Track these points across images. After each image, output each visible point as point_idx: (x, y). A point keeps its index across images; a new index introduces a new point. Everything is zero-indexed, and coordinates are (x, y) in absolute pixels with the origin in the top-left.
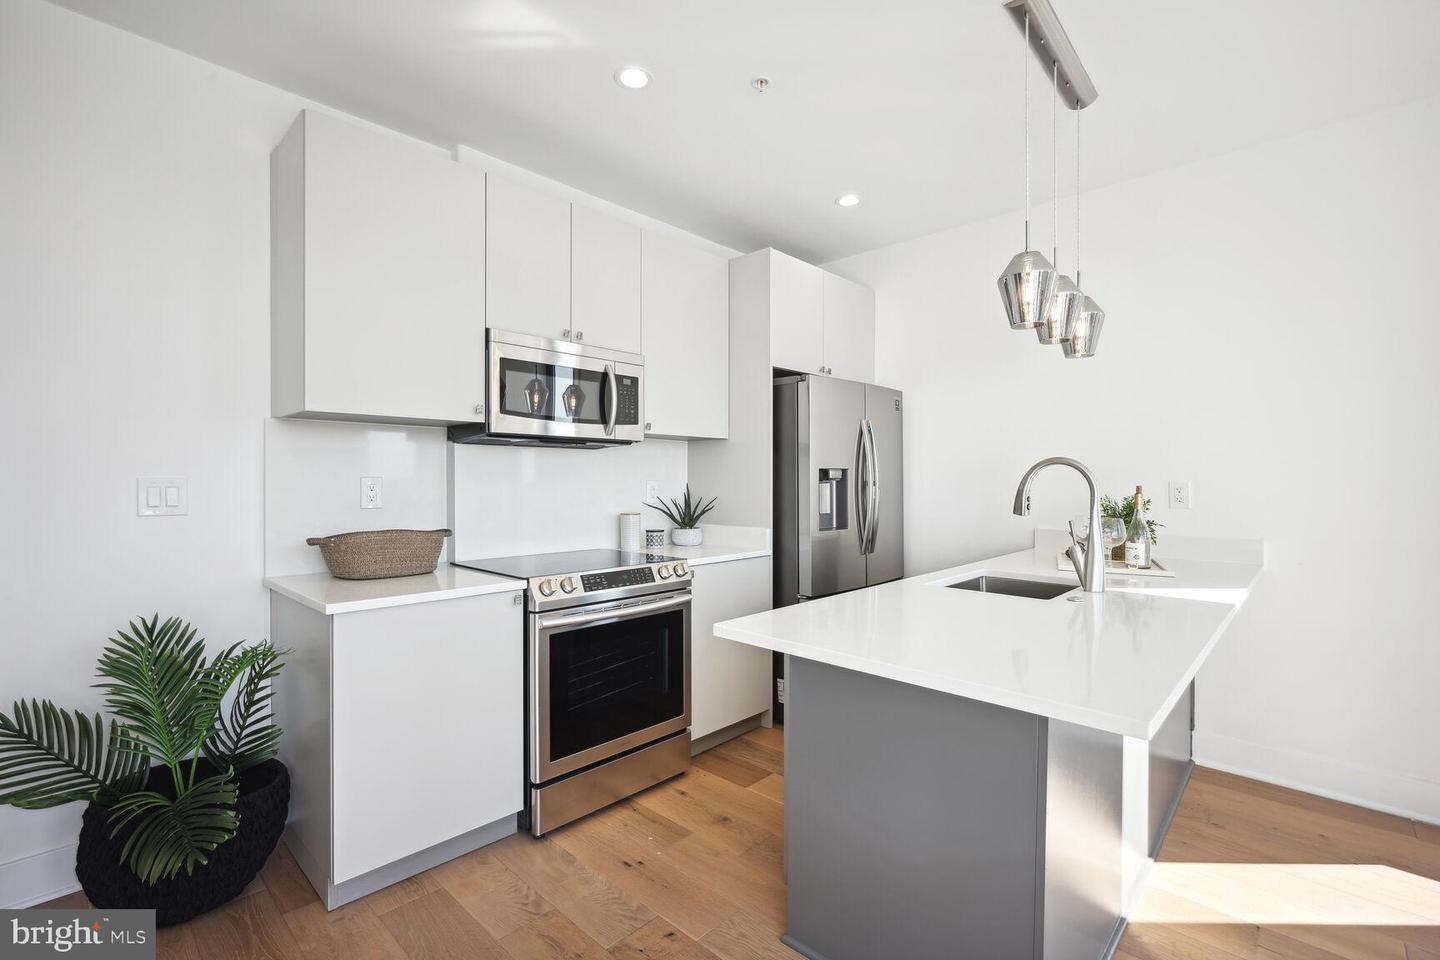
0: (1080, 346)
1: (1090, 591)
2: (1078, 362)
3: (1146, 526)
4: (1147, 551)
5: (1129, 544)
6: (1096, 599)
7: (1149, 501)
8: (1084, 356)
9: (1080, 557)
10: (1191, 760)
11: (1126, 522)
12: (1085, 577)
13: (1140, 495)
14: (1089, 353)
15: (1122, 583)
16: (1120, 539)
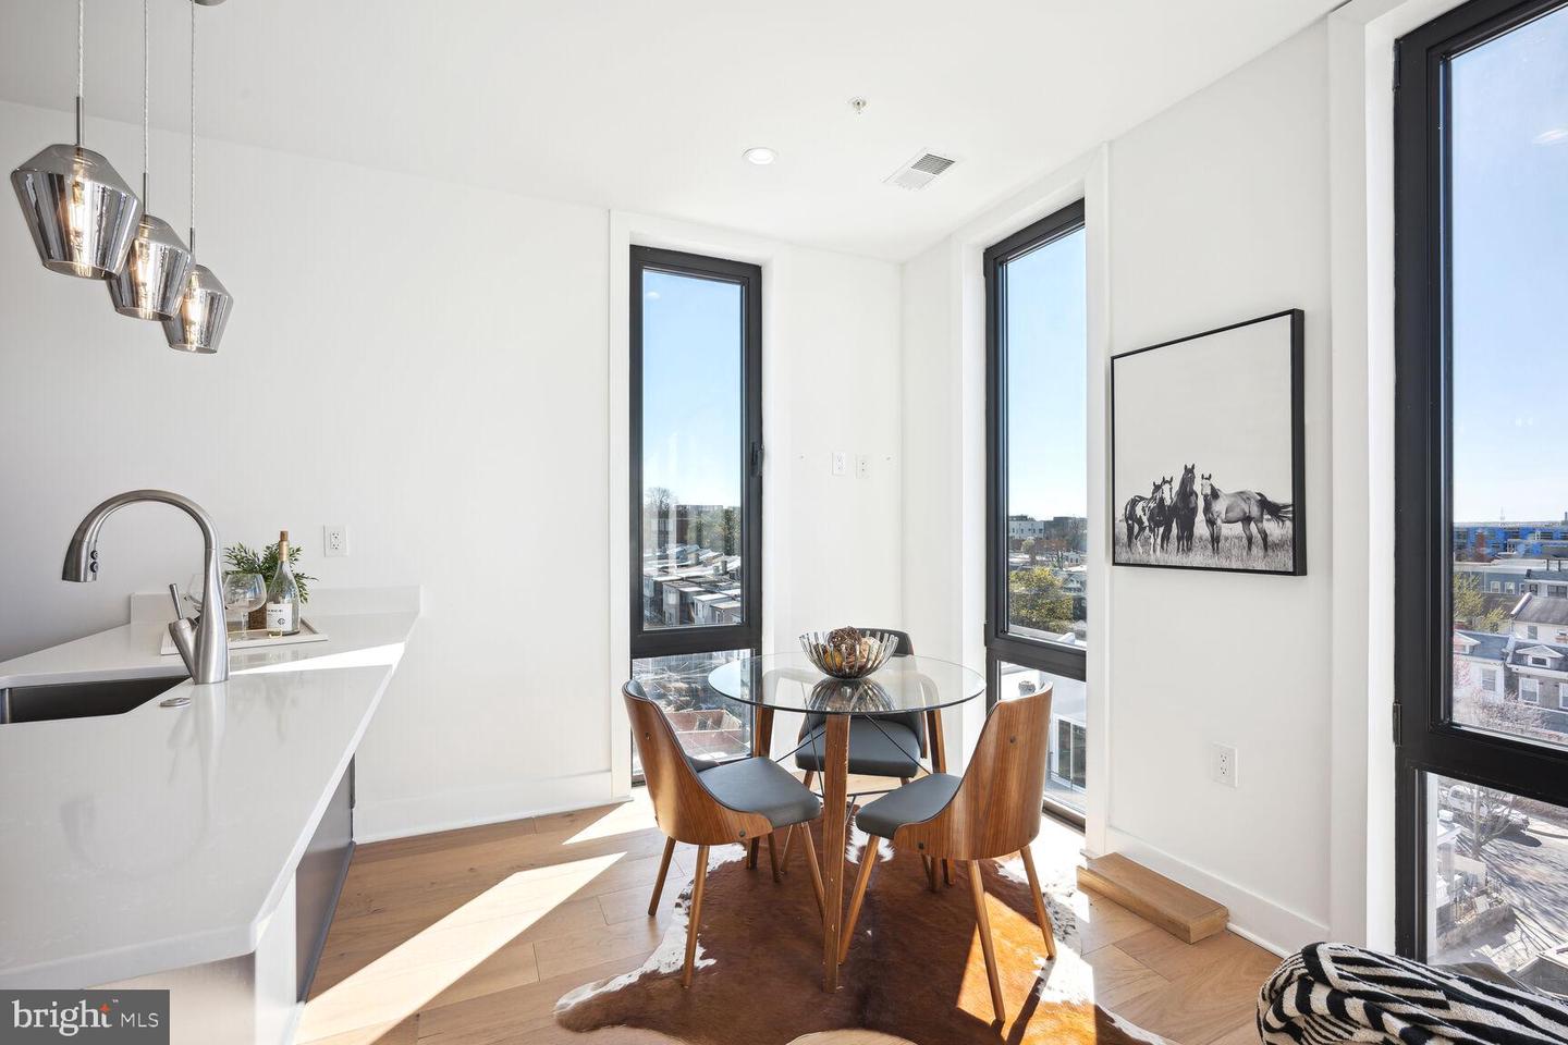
0: (194, 334)
1: (204, 682)
2: (187, 358)
3: (294, 581)
4: (295, 611)
5: (271, 606)
6: (214, 691)
7: (298, 550)
8: (199, 350)
9: (189, 637)
10: (351, 843)
11: (266, 579)
12: (197, 664)
13: (285, 543)
14: (207, 346)
15: (258, 659)
16: (256, 600)
